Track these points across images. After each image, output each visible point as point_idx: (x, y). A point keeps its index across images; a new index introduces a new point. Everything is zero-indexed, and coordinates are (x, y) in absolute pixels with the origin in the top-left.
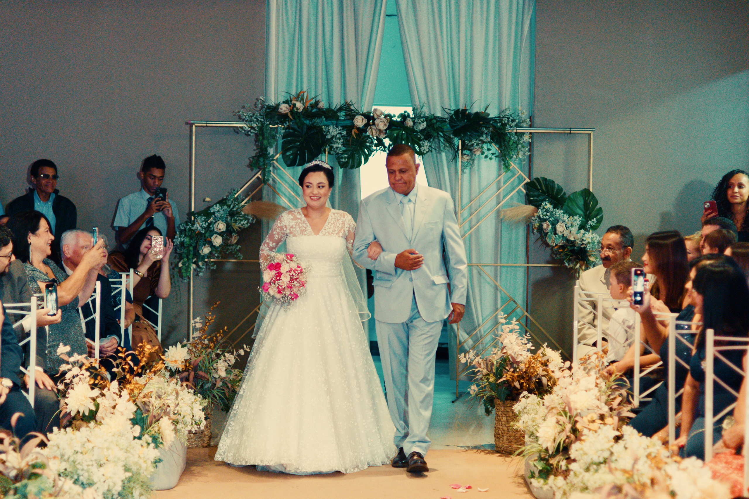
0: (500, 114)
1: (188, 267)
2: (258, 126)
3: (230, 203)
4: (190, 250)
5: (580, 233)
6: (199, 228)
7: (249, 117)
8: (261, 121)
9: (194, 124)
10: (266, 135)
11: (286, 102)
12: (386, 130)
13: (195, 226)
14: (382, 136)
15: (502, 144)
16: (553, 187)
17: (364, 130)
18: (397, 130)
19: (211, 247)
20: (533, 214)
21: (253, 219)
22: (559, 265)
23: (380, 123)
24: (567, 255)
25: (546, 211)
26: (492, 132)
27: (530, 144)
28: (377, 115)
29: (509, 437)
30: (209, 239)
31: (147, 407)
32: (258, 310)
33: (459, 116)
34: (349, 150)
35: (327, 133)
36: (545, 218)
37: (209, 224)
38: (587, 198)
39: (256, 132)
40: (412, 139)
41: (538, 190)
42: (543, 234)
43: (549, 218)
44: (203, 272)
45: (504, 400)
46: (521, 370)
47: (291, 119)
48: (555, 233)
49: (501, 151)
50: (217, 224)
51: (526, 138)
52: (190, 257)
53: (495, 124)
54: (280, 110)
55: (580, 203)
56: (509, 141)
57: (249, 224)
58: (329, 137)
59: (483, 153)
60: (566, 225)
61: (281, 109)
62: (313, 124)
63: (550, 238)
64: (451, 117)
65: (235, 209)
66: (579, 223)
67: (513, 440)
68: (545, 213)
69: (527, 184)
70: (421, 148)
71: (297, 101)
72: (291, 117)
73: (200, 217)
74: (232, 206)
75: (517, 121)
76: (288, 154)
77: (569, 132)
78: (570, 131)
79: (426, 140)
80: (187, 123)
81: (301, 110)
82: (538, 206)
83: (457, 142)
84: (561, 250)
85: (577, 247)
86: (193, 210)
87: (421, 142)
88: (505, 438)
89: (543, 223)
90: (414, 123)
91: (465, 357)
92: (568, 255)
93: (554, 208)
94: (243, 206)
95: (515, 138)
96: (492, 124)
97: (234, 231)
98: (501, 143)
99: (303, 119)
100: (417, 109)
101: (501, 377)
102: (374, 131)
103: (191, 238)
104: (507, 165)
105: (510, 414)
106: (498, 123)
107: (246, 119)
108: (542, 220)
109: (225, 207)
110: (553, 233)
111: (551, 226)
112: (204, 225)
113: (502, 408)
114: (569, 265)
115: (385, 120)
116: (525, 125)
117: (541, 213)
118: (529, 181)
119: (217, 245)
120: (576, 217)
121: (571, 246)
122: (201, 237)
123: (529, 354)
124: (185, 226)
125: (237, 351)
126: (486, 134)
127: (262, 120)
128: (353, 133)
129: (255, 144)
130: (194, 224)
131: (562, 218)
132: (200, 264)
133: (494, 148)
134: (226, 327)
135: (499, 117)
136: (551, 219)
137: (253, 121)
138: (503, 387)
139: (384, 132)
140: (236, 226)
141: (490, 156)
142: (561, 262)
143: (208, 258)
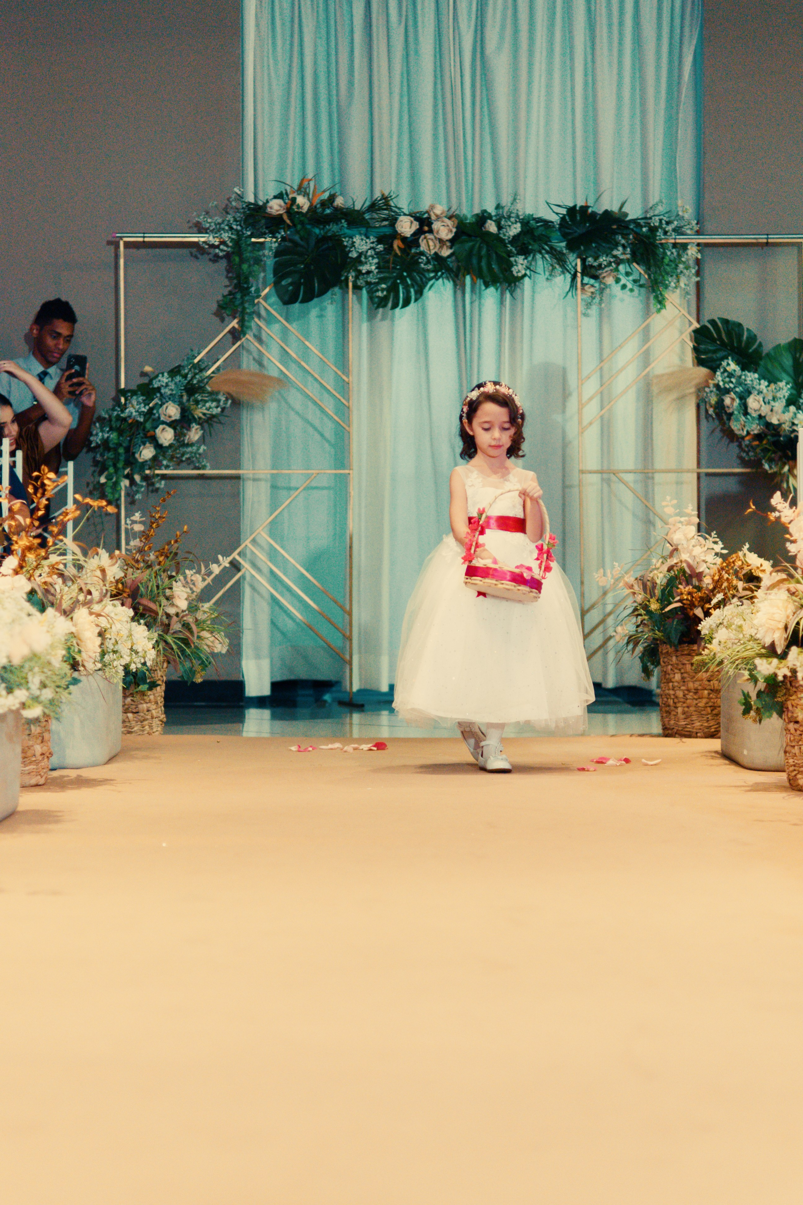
0: (646, 212)
1: (116, 484)
2: (232, 240)
3: (186, 371)
4: (119, 454)
5: (788, 411)
6: (134, 414)
7: (216, 224)
8: (236, 230)
9: (121, 238)
10: (247, 255)
11: (279, 196)
12: (453, 241)
13: (127, 411)
14: (446, 252)
15: (652, 261)
16: (740, 336)
17: (412, 242)
18: (472, 241)
19: (155, 448)
20: (707, 381)
21: (227, 399)
22: (754, 470)
23: (442, 228)
24: (765, 450)
25: (728, 376)
26: (632, 244)
27: (698, 262)
28: (437, 216)
29: (686, 709)
30: (151, 433)
31: (50, 598)
32: (238, 558)
33: (576, 216)
34: (389, 278)
35: (351, 247)
36: (727, 386)
37: (151, 409)
38: (798, 355)
39: (229, 249)
40: (496, 253)
41: (713, 340)
42: (725, 417)
43: (735, 387)
44: (142, 493)
45: (676, 642)
46: (707, 589)
47: (289, 226)
48: (746, 413)
49: (649, 275)
50: (165, 406)
51: (692, 252)
52: (120, 465)
53: (637, 230)
54: (269, 210)
55: (787, 363)
56: (663, 258)
57: (219, 409)
58: (354, 255)
59: (618, 281)
60: (764, 398)
61: (271, 208)
62: (326, 233)
63: (737, 420)
64: (563, 219)
65: (195, 382)
66: (787, 395)
67: (694, 713)
68: (727, 379)
69: (696, 331)
70: (513, 269)
71: (299, 194)
72: (288, 221)
73: (135, 397)
74: (189, 376)
75: (676, 223)
76: (284, 283)
77: (765, 241)
78: (767, 238)
79: (522, 255)
80: (109, 243)
81: (305, 209)
82: (714, 369)
83: (575, 261)
84: (756, 443)
85: (785, 436)
86: (123, 386)
87: (512, 259)
88: (680, 710)
89: (724, 397)
90: (500, 227)
91: (605, 575)
92: (769, 450)
93: (743, 369)
94: (210, 378)
95: (672, 253)
96: (632, 230)
97: (194, 420)
98: (648, 260)
99: (309, 227)
100: (503, 208)
101: (670, 603)
102: (431, 243)
103: (121, 432)
104: (660, 298)
105: (688, 667)
106: (642, 227)
107: (211, 228)
108: (723, 391)
109: (178, 378)
110: (742, 412)
111: (738, 401)
112: (143, 409)
113: (674, 659)
114: (771, 468)
115: (449, 222)
116: (689, 232)
117: (720, 378)
118: (698, 326)
119: (166, 444)
120: (782, 384)
121: (773, 435)
122: (137, 430)
123: (719, 560)
124: (110, 412)
125: (207, 566)
126: (624, 247)
127: (239, 228)
128: (395, 246)
129: (227, 277)
130: (126, 409)
131: (757, 387)
132: (137, 478)
133: (638, 269)
134: (186, 527)
135: (646, 218)
136: (737, 389)
137: (223, 229)
138: (673, 619)
139: (448, 244)
140: (199, 412)
141: (630, 285)
142: (757, 464)
143: (150, 469)
